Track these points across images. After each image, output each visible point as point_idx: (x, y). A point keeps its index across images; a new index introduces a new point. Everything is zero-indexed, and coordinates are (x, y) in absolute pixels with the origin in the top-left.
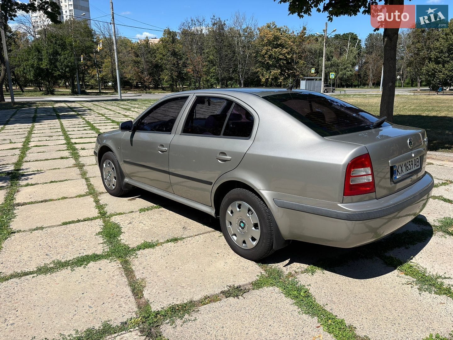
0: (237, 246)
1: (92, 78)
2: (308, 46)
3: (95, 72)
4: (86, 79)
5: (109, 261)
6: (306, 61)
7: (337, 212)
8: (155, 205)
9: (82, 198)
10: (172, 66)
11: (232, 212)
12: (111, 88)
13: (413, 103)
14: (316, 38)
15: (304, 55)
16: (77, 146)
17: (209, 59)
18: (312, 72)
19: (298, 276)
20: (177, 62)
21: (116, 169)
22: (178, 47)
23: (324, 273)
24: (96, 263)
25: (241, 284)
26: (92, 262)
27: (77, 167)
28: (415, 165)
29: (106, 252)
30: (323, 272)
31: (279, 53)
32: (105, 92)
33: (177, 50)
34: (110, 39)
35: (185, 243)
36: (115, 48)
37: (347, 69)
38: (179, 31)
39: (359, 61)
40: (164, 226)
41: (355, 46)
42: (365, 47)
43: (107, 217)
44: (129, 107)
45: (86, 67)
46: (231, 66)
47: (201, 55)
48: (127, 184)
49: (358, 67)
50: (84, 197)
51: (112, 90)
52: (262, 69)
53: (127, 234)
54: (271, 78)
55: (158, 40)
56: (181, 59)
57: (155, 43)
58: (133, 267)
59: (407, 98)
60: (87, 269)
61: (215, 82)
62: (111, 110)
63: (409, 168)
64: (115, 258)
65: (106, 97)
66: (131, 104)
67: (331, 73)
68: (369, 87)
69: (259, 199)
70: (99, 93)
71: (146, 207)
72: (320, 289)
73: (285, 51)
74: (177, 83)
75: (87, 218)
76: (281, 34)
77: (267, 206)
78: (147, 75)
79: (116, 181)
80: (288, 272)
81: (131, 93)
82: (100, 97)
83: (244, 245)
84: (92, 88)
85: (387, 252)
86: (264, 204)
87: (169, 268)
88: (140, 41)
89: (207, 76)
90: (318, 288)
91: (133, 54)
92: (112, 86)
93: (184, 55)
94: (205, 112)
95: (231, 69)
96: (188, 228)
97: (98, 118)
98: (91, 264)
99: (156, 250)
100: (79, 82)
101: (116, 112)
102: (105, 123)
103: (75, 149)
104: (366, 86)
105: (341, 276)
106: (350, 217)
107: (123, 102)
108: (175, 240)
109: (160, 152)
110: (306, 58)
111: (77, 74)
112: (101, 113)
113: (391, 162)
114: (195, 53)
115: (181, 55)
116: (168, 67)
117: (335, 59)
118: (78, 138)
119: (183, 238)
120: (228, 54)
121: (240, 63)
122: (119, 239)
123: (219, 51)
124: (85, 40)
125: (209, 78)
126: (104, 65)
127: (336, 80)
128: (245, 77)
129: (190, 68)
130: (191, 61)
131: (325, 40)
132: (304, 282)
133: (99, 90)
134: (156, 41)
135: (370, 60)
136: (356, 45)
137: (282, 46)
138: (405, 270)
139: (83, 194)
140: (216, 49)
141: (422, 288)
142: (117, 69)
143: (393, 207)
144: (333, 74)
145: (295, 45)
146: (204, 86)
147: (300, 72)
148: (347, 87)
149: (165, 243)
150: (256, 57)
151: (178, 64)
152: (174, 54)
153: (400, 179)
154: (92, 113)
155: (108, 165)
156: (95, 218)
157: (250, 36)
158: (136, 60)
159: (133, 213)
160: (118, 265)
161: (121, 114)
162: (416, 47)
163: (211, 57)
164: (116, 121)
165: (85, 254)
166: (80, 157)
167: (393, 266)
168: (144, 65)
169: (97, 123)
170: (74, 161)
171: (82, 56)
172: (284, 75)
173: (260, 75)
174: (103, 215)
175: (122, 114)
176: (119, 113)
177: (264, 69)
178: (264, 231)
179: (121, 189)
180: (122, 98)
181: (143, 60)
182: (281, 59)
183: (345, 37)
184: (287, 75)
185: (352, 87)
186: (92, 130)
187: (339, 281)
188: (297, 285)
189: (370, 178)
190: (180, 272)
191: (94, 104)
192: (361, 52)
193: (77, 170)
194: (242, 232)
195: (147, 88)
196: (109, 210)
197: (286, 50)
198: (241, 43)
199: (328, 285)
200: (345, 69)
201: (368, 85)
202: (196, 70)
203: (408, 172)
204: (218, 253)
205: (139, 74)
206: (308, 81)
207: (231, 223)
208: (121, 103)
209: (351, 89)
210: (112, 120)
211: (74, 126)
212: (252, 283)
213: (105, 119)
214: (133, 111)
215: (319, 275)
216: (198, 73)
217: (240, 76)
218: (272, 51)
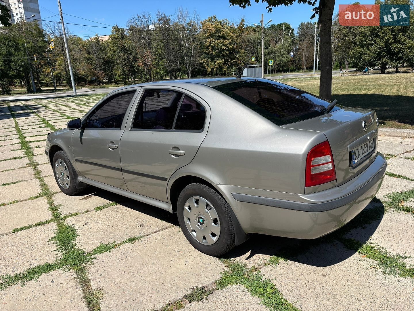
0: (197, 243)
1: (47, 76)
2: (248, 37)
3: (49, 70)
4: (41, 78)
5: (62, 271)
6: (247, 51)
7: (299, 204)
8: (111, 202)
9: (35, 200)
10: (123, 61)
11: (190, 208)
12: (66, 85)
13: (343, 83)
14: (254, 29)
15: (244, 45)
16: (32, 145)
17: (157, 53)
18: (252, 60)
19: (262, 270)
20: (128, 57)
21: (68, 168)
22: (127, 43)
23: (287, 264)
24: (49, 274)
25: (204, 284)
26: (44, 273)
27: (30, 166)
28: (370, 147)
29: (59, 260)
30: (286, 262)
31: (222, 44)
32: (60, 88)
33: (127, 46)
34: (61, 38)
35: (144, 242)
36: (66, 46)
37: (284, 56)
38: (128, 28)
39: (293, 48)
40: (120, 225)
41: (289, 35)
42: (297, 35)
43: (61, 220)
44: (83, 102)
45: (40, 66)
46: (178, 58)
47: (149, 49)
48: (81, 183)
49: (293, 53)
50: (38, 199)
51: (67, 86)
52: (207, 60)
53: (82, 237)
54: (216, 68)
55: (108, 37)
56: (131, 54)
57: (105, 40)
58: (89, 276)
59: (338, 79)
60: (38, 282)
61: (165, 73)
62: (66, 106)
63: (365, 151)
64: (69, 266)
65: (62, 93)
66: (86, 99)
67: (269, 60)
68: (303, 71)
69: (217, 193)
70: (55, 90)
71: (102, 205)
72: (286, 282)
73: (226, 42)
74: (129, 77)
75: (39, 222)
76: (223, 27)
77: (225, 200)
78: (100, 71)
79: (69, 180)
80: (251, 265)
81: (85, 88)
82: (56, 94)
83: (204, 240)
84: (47, 86)
85: (345, 234)
86: (222, 198)
87: (127, 273)
88: (91, 38)
89: (157, 68)
90: (283, 281)
91: (85, 52)
92: (67, 83)
93: (133, 50)
94: (156, 102)
95: (179, 61)
96: (146, 225)
97: (54, 115)
98: (44, 276)
99: (113, 253)
100: (34, 81)
101: (71, 108)
102: (60, 119)
103: (29, 148)
104: (301, 70)
105: (305, 265)
106: (313, 209)
107: (78, 98)
108: (133, 240)
109: (110, 149)
110: (246, 47)
111: (31, 72)
112: (56, 109)
113: (349, 147)
114: (144, 48)
115: (130, 51)
116: (119, 62)
117: (272, 47)
118: (32, 136)
119: (141, 237)
120: (175, 47)
121: (186, 55)
122: (74, 243)
123: (166, 45)
124: (36, 41)
125: (158, 70)
126: (57, 63)
127: (274, 66)
128: (192, 68)
129: (140, 62)
130: (141, 55)
131: (262, 30)
132: (269, 276)
133: (54, 87)
134: (106, 38)
135: (303, 47)
136: (290, 33)
137: (223, 37)
138: (366, 252)
139: (36, 195)
140: (163, 43)
141: (386, 271)
142: (69, 66)
143: (354, 193)
144: (271, 61)
145: (235, 36)
146: (155, 78)
147: (242, 61)
148: (284, 72)
149: (123, 244)
150: (200, 49)
151: (129, 59)
152: (124, 50)
153: (358, 163)
154: (48, 110)
155: (61, 164)
156: (49, 222)
157: (194, 29)
158: (88, 57)
159: (89, 212)
160: (72, 274)
161: (76, 110)
162: (342, 33)
163: (159, 51)
164: (71, 116)
165: (36, 265)
166: (35, 155)
167: (354, 249)
168: (96, 62)
169: (52, 120)
170: (28, 161)
171: (35, 55)
172: (227, 64)
173: (206, 65)
174: (57, 217)
175: (78, 110)
176: (74, 109)
177: (209, 60)
178: (225, 226)
179: (75, 188)
180: (77, 94)
181: (95, 57)
182: (223, 50)
183: (279, 27)
184: (230, 64)
185: (288, 72)
186: (47, 127)
187: (304, 272)
188: (262, 280)
189: (330, 166)
190: (139, 277)
191: (49, 101)
192: (294, 40)
193: (31, 170)
194: (201, 228)
195: (101, 83)
196: (63, 211)
197: (228, 41)
198: (186, 36)
199: (293, 276)
200: (282, 56)
201: (303, 69)
202: (146, 64)
203: (364, 155)
204: (178, 251)
205: (92, 70)
206: (249, 69)
207: (189, 219)
208: (76, 99)
209: (288, 74)
210: (68, 116)
211: (29, 124)
212: (216, 282)
213: (61, 116)
214: (88, 106)
215: (283, 266)
216: (148, 66)
217: (187, 67)
218: (215, 42)
